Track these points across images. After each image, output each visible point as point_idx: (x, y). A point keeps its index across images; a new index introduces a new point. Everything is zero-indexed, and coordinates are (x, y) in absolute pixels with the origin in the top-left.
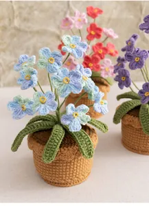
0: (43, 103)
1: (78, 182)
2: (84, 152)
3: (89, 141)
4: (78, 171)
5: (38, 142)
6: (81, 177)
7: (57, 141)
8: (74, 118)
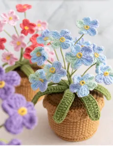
0: (53, 73)
1: (84, 139)
2: (91, 115)
3: (96, 105)
4: (84, 129)
5: (50, 102)
6: (87, 135)
7: (67, 104)
8: (81, 86)
